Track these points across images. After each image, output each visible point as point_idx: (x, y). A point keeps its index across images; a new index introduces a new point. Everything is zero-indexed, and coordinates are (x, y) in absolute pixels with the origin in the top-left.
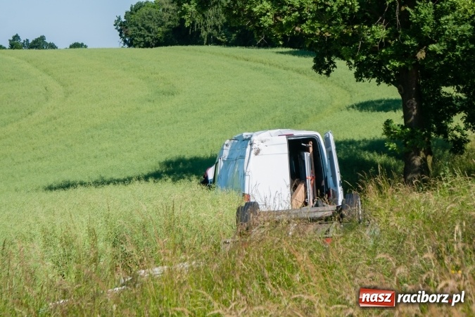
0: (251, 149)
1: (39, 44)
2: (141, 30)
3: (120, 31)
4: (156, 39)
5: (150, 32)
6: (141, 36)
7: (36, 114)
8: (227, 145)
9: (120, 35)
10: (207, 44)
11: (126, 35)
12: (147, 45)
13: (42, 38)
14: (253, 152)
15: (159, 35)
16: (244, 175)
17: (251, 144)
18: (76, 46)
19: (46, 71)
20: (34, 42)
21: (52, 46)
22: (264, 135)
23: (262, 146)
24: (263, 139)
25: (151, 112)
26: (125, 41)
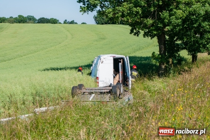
0: (100, 61)
1: (72, 22)
2: (101, 19)
3: (95, 19)
4: (105, 22)
5: (103, 20)
6: (101, 21)
7: (62, 44)
8: (96, 59)
9: (95, 21)
10: (120, 24)
11: (97, 21)
12: (102, 24)
13: (73, 21)
14: (101, 62)
15: (106, 21)
16: (97, 70)
17: (100, 59)
18: (83, 23)
19: (68, 31)
20: (71, 22)
21: (76, 23)
22: (106, 56)
23: (104, 60)
24: (105, 58)
25: (96, 44)
26: (96, 23)
